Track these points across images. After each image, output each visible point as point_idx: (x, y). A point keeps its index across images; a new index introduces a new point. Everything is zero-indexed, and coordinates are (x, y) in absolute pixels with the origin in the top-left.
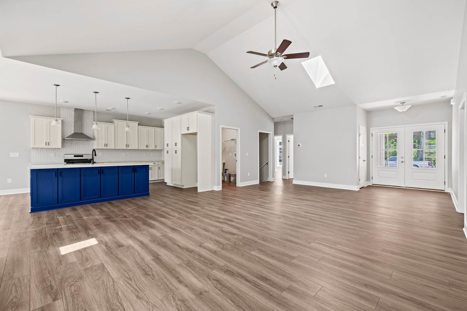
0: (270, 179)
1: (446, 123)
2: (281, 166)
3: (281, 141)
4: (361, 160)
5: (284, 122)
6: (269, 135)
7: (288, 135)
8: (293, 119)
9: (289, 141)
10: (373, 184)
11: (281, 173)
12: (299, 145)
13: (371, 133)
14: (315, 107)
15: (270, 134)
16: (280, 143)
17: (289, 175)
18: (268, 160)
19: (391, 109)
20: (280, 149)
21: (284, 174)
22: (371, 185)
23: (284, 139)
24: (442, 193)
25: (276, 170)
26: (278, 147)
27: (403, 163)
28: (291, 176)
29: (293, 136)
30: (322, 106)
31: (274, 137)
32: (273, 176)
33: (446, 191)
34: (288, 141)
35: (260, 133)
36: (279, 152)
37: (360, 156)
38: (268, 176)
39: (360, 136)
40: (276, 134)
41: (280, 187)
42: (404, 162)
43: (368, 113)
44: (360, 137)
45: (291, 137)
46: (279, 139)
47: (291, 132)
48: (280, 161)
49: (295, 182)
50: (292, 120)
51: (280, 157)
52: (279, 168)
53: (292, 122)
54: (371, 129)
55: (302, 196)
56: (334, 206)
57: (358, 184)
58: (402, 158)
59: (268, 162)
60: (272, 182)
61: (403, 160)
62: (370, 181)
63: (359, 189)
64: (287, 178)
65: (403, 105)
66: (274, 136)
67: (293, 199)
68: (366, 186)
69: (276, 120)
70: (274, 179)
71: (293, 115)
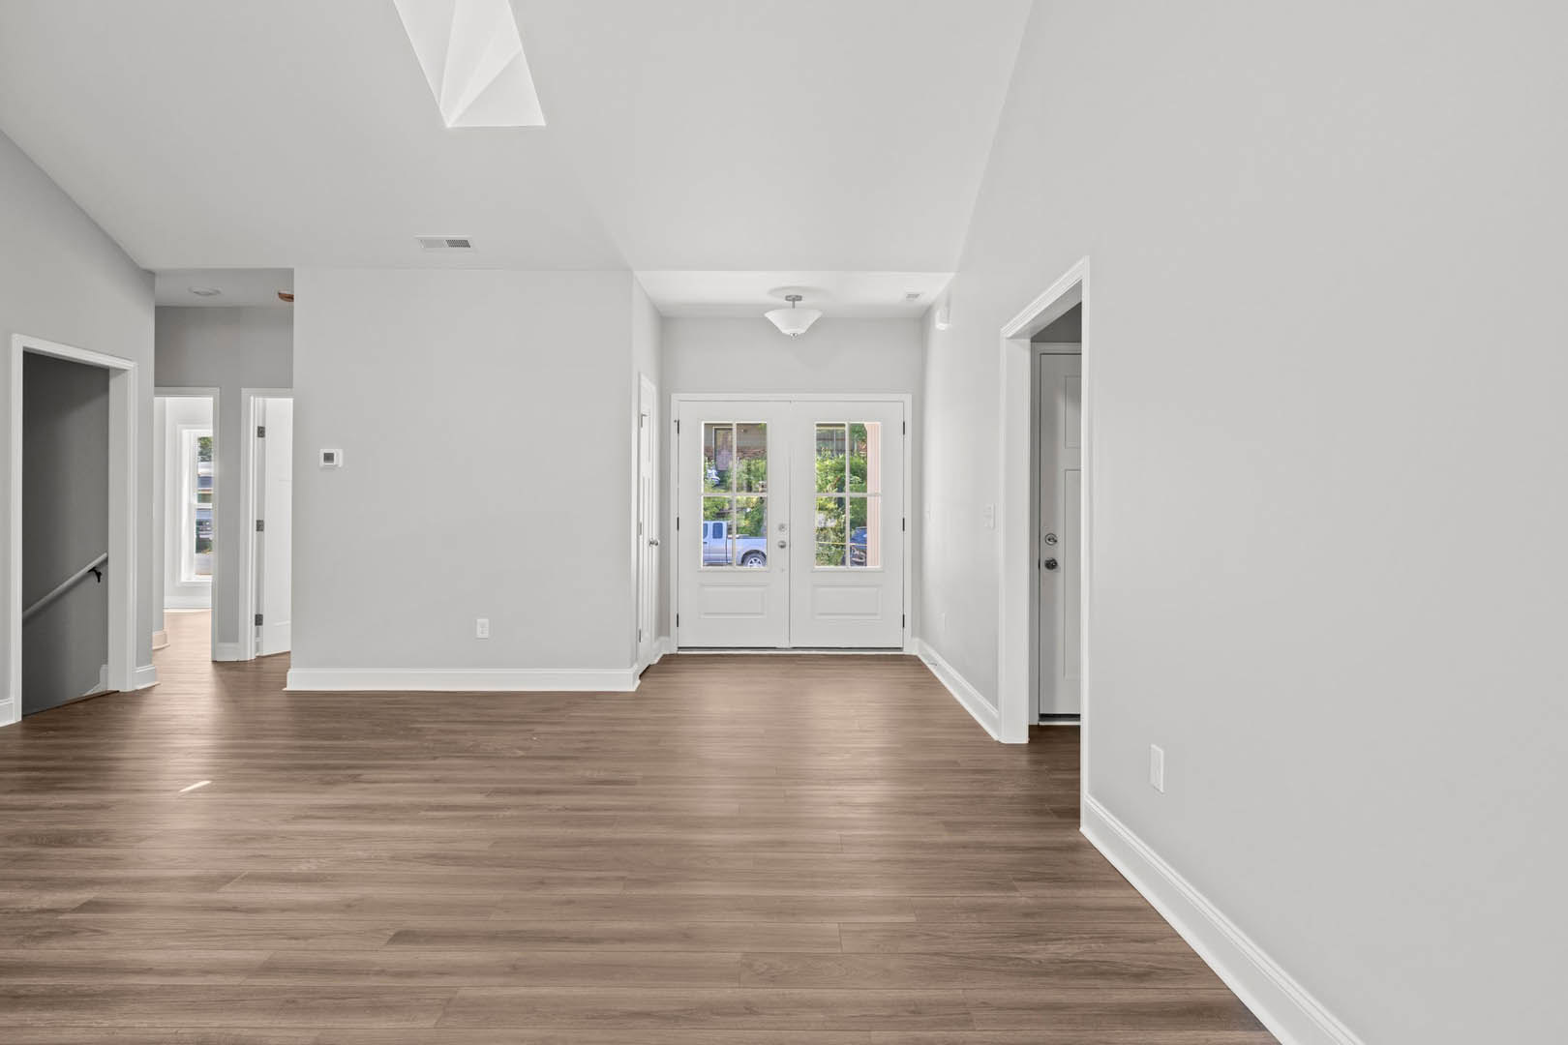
0: (121, 675)
1: (908, 399)
2: (208, 579)
3: (208, 432)
4: (645, 539)
5: (232, 315)
6: (113, 384)
7: (256, 395)
8: (291, 298)
9: (261, 432)
10: (679, 648)
11: (206, 621)
12: (329, 457)
13: (674, 417)
14: (430, 244)
15: (121, 371)
16: (205, 449)
17: (258, 634)
18: (107, 552)
19: (751, 319)
20: (205, 481)
21: (225, 628)
22: (674, 651)
23: (229, 416)
24: (895, 659)
25: (171, 604)
26: (185, 470)
27: (783, 549)
28: (276, 639)
29: (290, 401)
30: (465, 244)
31: (157, 400)
32: (146, 654)
33: (906, 652)
34: (253, 432)
35: (33, 361)
36: (195, 501)
37: (641, 520)
38: (105, 660)
39: (640, 424)
40: (169, 377)
41: (193, 732)
42: (788, 544)
43: (667, 322)
44: (642, 429)
45: (275, 410)
46: (191, 421)
47: (280, 381)
48: (202, 546)
49: (298, 680)
50: (287, 303)
51: (200, 523)
52: (191, 589)
53: (288, 321)
54: (675, 397)
55: (355, 779)
56: (565, 822)
57: (635, 659)
58: (782, 527)
59: (106, 561)
60: (136, 697)
61: (784, 537)
62: (669, 635)
63: (639, 682)
64: (250, 655)
65: (794, 306)
66: (157, 394)
67: (297, 818)
68: (656, 661)
69: (175, 293)
70: (154, 674)
71: (289, 274)
